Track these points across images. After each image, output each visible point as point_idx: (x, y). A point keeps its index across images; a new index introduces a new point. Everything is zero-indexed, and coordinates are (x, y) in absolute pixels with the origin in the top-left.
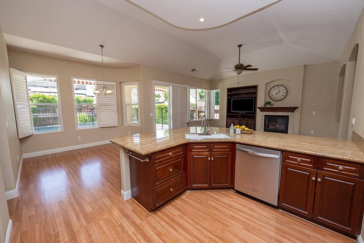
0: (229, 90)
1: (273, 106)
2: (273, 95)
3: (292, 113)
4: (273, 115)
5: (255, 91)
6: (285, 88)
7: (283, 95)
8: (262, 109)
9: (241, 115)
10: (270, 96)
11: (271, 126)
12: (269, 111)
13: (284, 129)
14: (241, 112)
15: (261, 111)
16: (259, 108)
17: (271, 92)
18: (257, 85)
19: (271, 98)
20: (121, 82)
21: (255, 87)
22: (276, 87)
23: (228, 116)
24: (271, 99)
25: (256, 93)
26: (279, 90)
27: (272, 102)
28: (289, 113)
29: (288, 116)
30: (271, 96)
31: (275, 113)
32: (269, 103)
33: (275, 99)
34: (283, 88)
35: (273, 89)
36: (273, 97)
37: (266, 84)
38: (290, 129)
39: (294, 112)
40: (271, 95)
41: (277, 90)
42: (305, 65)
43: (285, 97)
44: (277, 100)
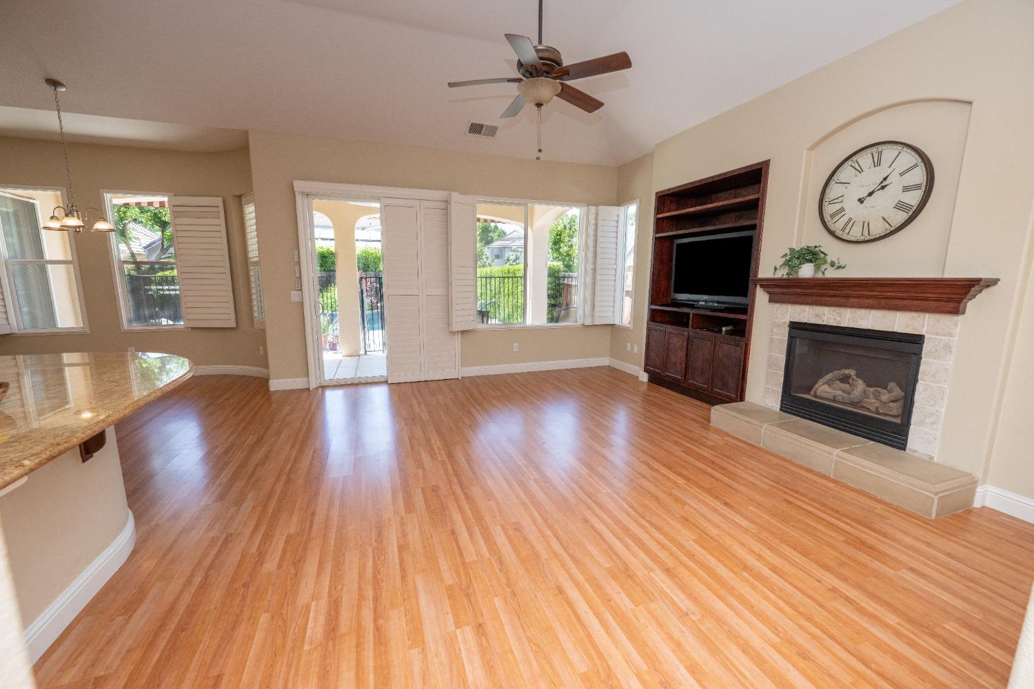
0: (666, 199)
1: (831, 274)
2: (842, 210)
3: (945, 321)
4: (832, 323)
5: (754, 198)
6: (914, 159)
7: (900, 206)
8: (777, 290)
9: (695, 316)
10: (827, 218)
11: (826, 383)
12: (809, 299)
13: (895, 412)
15: (773, 301)
16: (769, 285)
17: (834, 190)
18: (767, 163)
19: (832, 228)
22: (865, 160)
24: (832, 233)
26: (885, 179)
27: (832, 250)
28: (927, 315)
29: (917, 340)
30: (832, 216)
31: (840, 315)
32: (812, 255)
33: (856, 233)
34: (908, 158)
35: (846, 173)
36: (845, 219)
37: (811, 148)
38: (922, 423)
40: (829, 209)
41: (872, 177)
43: (911, 213)
44: (862, 238)
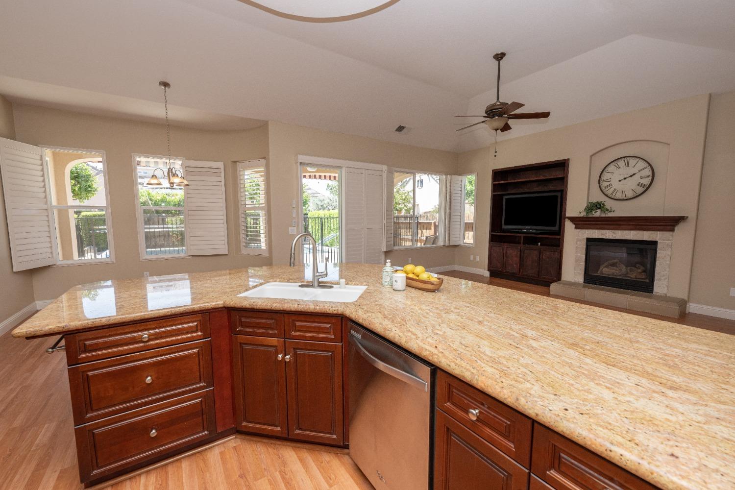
0: (498, 175)
1: (610, 215)
2: (611, 185)
3: (667, 234)
4: (611, 237)
5: (562, 176)
6: (646, 165)
7: (640, 185)
8: (580, 223)
9: (524, 237)
10: (603, 188)
11: (605, 267)
12: (598, 226)
13: (643, 277)
14: (525, 229)
15: (576, 228)
16: (574, 220)
17: (606, 176)
18: (568, 160)
19: (606, 193)
20: (235, 162)
21: (562, 165)
22: (621, 163)
23: (493, 239)
24: (607, 196)
25: (563, 180)
27: (609, 204)
28: (658, 232)
29: (655, 243)
30: (606, 187)
31: (615, 234)
32: (599, 206)
33: (619, 195)
34: (642, 164)
35: (611, 168)
36: (612, 189)
37: (591, 156)
38: (660, 280)
39: (673, 230)
40: (604, 184)
42: (710, 95)
43: (646, 188)
44: (622, 198)
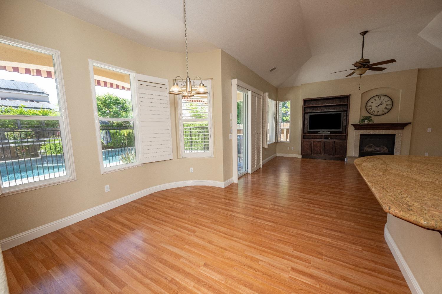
0: (307, 102)
1: (374, 123)
2: (371, 108)
3: (400, 131)
4: (373, 134)
5: (347, 103)
6: (389, 99)
7: (386, 108)
8: (357, 127)
9: (324, 135)
12: (367, 128)
13: (388, 151)
15: (355, 129)
16: (354, 125)
17: (369, 104)
18: (350, 95)
21: (347, 98)
22: (377, 98)
24: (370, 113)
25: (347, 105)
26: (382, 102)
28: (396, 130)
29: (394, 135)
30: (369, 109)
31: (375, 132)
32: (368, 118)
33: (376, 113)
34: (387, 99)
35: (372, 100)
36: (373, 110)
37: (362, 94)
38: (397, 152)
39: (403, 129)
40: (368, 108)
41: (378, 102)
42: (419, 70)
43: (389, 110)
44: (378, 115)
